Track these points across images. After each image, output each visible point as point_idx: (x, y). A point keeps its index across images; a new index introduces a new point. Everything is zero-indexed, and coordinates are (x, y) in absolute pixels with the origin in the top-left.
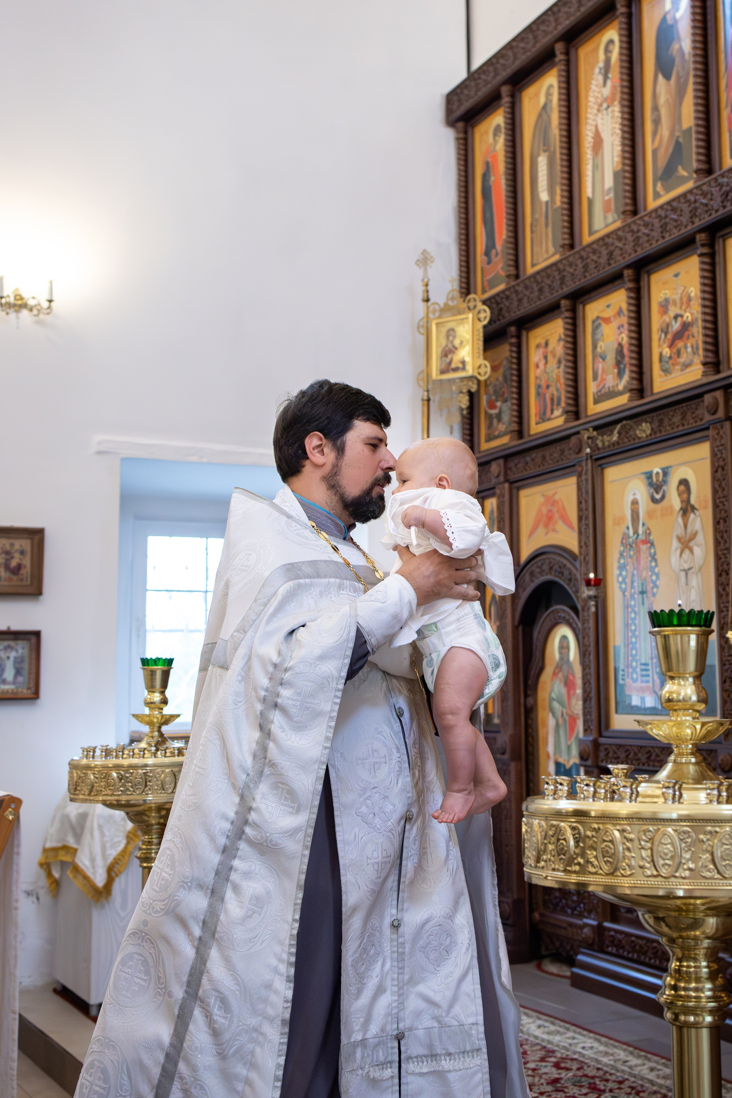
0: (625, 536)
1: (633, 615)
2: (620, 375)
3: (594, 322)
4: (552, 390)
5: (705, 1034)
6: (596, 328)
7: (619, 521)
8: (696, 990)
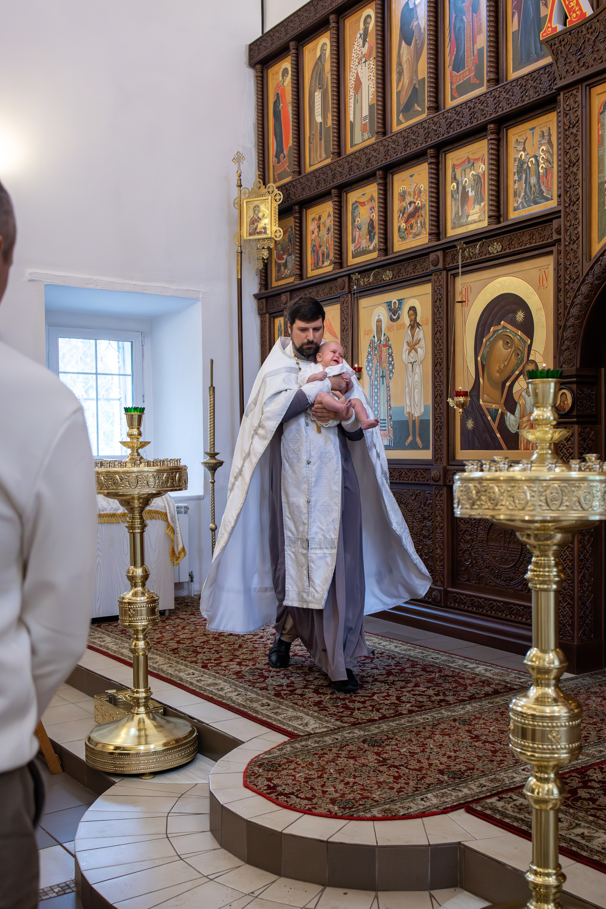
0: (372, 342)
1: (376, 390)
2: (371, 240)
3: (353, 204)
4: (324, 249)
5: (552, 594)
6: (354, 209)
7: (368, 333)
8: (549, 572)
